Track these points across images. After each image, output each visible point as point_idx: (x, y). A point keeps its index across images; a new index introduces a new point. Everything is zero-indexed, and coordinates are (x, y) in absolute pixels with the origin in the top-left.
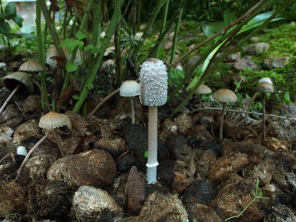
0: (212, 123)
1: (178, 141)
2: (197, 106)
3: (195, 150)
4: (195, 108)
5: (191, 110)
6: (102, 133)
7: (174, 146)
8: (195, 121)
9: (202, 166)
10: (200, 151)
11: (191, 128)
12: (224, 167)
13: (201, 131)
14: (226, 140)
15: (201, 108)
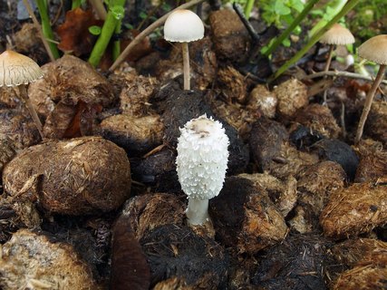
0: (345, 102)
1: (271, 133)
2: (320, 66)
3: (302, 155)
4: (317, 70)
5: (308, 73)
6: (123, 102)
7: (262, 142)
8: (313, 94)
9: (310, 194)
10: (311, 159)
11: (303, 108)
12: (359, 210)
13: (321, 116)
14: (369, 141)
15: (327, 72)
